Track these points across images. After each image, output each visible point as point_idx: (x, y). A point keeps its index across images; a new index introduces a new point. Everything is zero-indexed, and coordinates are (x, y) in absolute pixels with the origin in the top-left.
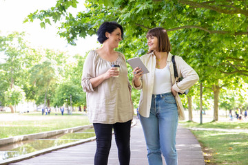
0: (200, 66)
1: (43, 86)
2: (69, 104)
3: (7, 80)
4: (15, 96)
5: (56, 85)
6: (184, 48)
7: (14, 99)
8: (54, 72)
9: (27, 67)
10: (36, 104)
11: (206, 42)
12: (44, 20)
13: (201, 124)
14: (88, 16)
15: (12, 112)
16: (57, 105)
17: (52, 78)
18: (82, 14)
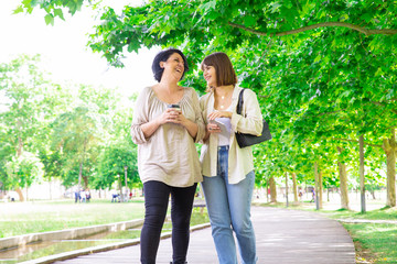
0: (357, 102)
1: (76, 151)
2: (123, 183)
3: (11, 142)
4: (24, 170)
5: (99, 148)
6: (323, 67)
7: (24, 176)
8: (94, 126)
9: (47, 117)
10: (64, 184)
11: (363, 54)
12: (52, 11)
13: (363, 212)
14: (143, 12)
15: (21, 200)
16: (100, 185)
17: (91, 136)
18: (132, 9)
